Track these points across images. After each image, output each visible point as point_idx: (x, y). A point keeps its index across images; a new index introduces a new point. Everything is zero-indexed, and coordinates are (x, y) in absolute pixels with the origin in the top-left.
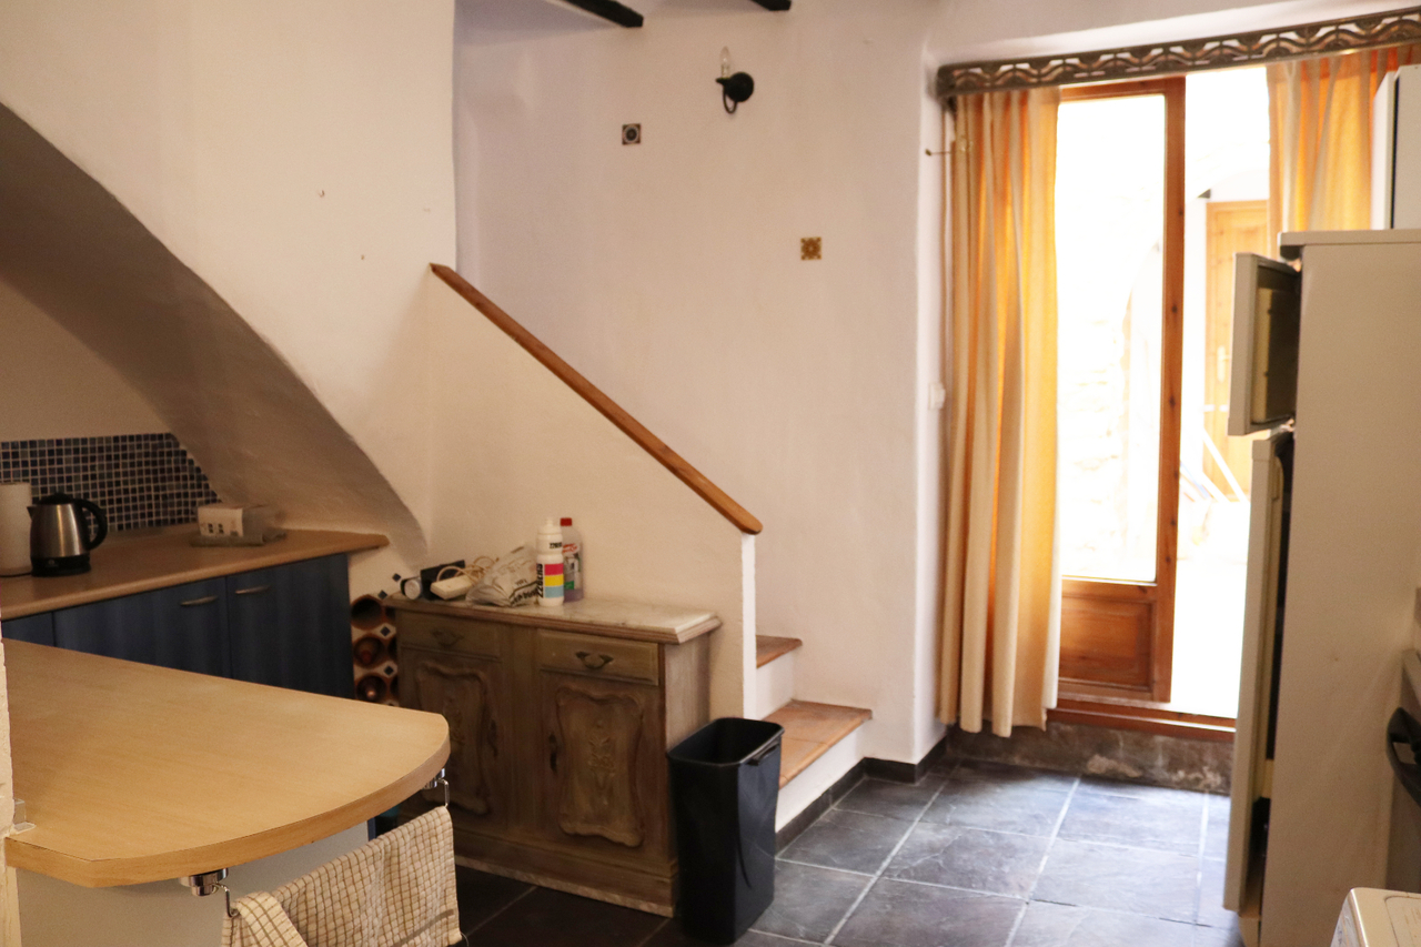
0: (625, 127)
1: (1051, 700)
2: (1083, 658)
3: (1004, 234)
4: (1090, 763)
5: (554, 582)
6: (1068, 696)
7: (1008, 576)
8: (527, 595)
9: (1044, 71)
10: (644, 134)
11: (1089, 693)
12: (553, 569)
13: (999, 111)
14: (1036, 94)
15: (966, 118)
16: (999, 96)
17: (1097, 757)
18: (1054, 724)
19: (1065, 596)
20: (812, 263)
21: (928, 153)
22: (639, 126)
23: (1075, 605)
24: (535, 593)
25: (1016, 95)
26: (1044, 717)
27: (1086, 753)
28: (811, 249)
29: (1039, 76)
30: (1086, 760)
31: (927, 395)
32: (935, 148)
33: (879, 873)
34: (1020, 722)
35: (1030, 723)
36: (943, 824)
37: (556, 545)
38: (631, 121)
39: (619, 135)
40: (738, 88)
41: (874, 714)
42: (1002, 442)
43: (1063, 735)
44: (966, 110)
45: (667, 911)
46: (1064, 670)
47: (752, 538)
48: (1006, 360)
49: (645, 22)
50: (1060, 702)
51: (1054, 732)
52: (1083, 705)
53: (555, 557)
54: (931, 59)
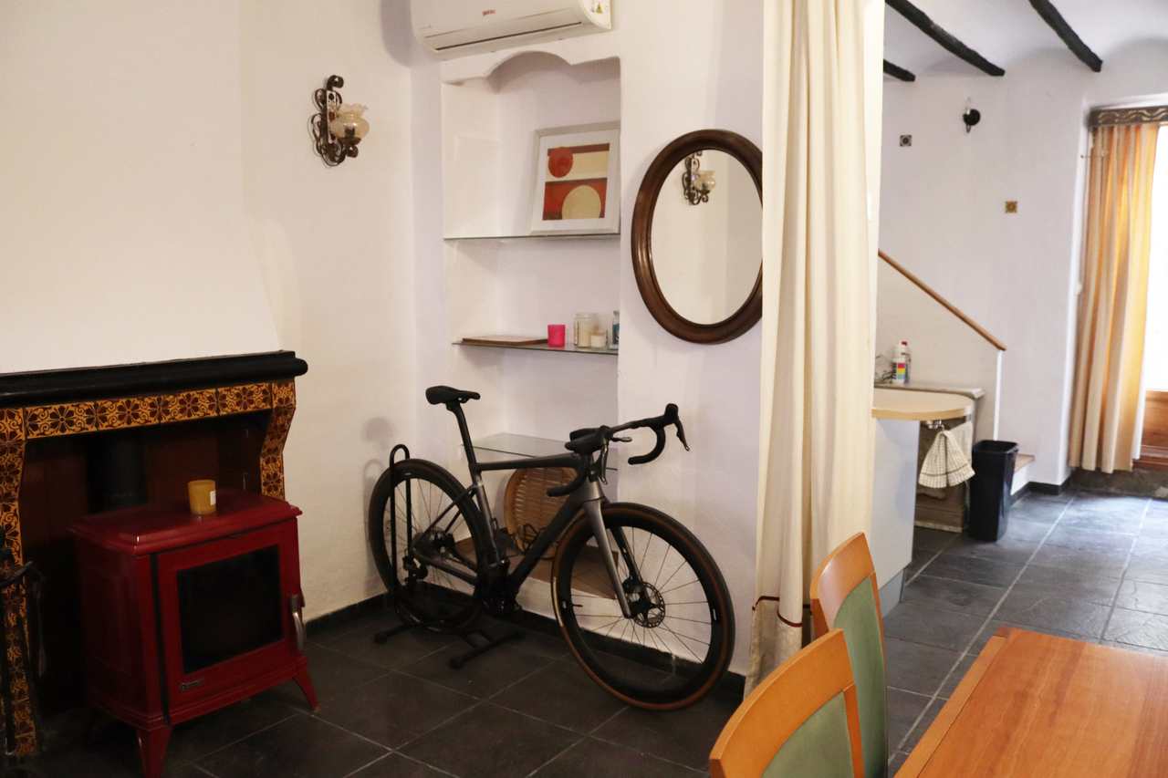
0: (902, 137)
1: (1137, 454)
2: (1155, 434)
3: (1121, 199)
4: (1157, 491)
5: (901, 372)
6: (1145, 454)
7: (1115, 390)
8: (888, 378)
9: (1154, 114)
10: (913, 141)
11: (1159, 453)
12: (901, 366)
13: (1122, 133)
14: (1145, 127)
15: (1103, 139)
16: (1123, 127)
17: (1162, 488)
18: (1136, 470)
19: (1147, 400)
20: (1011, 215)
21: (1082, 157)
22: (910, 136)
23: (1151, 405)
24: (891, 377)
25: (1133, 126)
26: (1131, 465)
27: (1155, 485)
28: (1011, 207)
29: (1151, 117)
30: (1155, 490)
31: (1074, 287)
32: (1084, 155)
33: (1055, 524)
34: (1116, 468)
35: (1122, 468)
36: (1079, 510)
37: (903, 354)
38: (906, 133)
39: (898, 141)
40: (972, 118)
41: (1036, 458)
42: (1114, 312)
43: (1141, 476)
44: (1103, 132)
45: (959, 530)
46: (1144, 441)
47: (1001, 352)
48: (1119, 269)
49: (917, 79)
50: (1142, 457)
51: (1136, 474)
52: (1154, 458)
53: (901, 360)
54: (1085, 105)
